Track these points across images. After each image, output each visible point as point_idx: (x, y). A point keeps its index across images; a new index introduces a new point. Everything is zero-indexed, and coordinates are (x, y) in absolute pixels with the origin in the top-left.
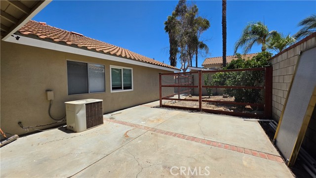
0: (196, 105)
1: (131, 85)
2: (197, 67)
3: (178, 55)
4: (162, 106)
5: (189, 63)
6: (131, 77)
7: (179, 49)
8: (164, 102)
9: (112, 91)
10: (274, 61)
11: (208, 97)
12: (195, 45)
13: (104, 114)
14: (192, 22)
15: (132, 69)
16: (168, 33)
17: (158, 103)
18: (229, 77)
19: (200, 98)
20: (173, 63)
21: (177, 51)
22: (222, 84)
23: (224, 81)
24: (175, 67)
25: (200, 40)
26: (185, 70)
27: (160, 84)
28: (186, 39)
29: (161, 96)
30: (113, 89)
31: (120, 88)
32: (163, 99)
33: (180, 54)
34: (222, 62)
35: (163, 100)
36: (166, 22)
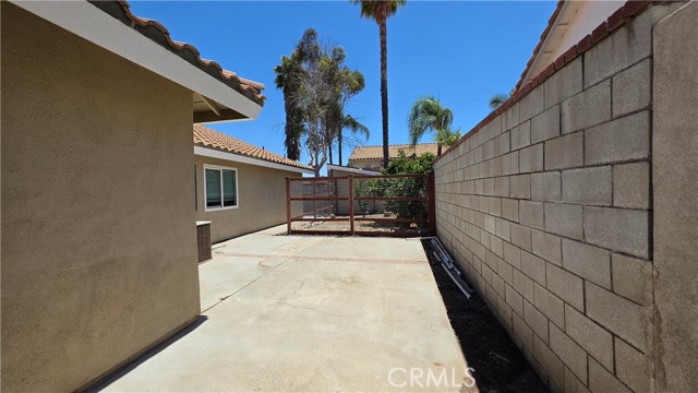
0: (346, 227)
1: (234, 198)
2: (340, 165)
3: (303, 139)
4: (291, 232)
5: (325, 154)
6: (234, 183)
7: (307, 125)
8: (296, 225)
9: (207, 210)
10: (437, 166)
11: (361, 217)
12: (336, 121)
13: (214, 244)
14: (331, 78)
15: (236, 169)
16: (281, 90)
17: (284, 228)
18: (390, 185)
19: (352, 218)
20: (293, 153)
21: (301, 129)
22: (380, 194)
23: (384, 190)
24: (297, 163)
25: (345, 113)
26: (317, 169)
27: (288, 195)
28: (322, 112)
29: (289, 216)
30: (209, 205)
31: (218, 204)
32: (293, 220)
33: (307, 136)
34: (382, 156)
35: (292, 223)
36: (279, 68)
